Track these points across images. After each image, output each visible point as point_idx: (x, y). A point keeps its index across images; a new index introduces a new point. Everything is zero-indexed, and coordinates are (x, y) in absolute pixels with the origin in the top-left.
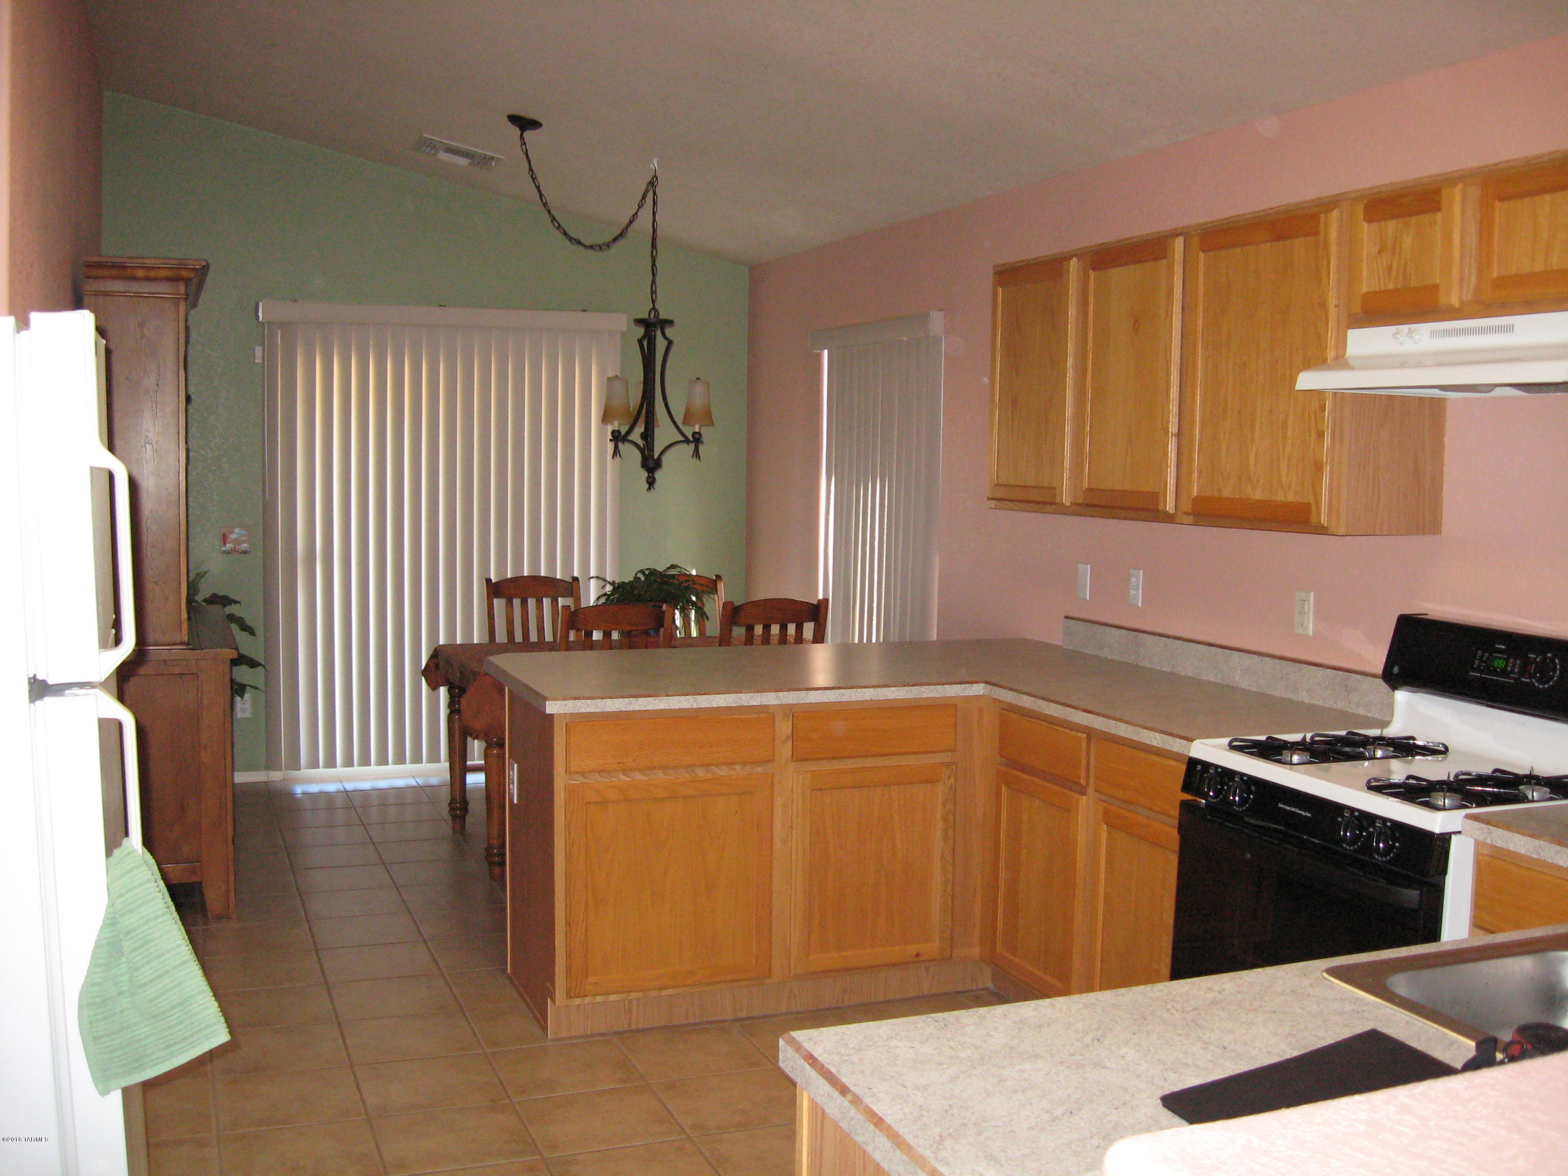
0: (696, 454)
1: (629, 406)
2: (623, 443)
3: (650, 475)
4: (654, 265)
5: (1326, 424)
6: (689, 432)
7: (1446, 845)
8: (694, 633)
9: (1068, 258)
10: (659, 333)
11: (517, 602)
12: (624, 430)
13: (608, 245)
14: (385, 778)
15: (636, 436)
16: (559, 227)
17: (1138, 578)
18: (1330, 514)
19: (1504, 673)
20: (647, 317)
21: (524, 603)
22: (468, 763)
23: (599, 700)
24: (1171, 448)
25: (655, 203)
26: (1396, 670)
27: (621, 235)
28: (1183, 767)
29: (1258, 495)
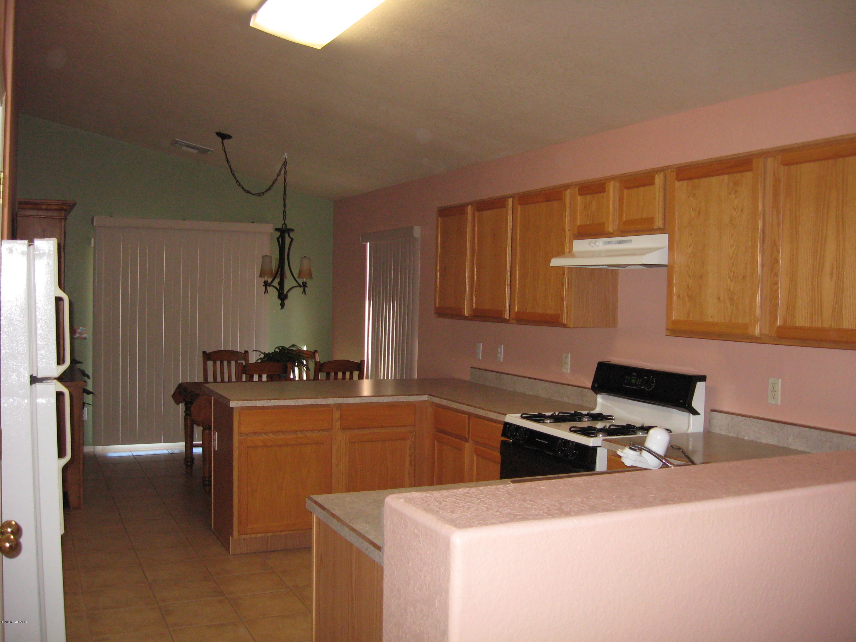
0: (304, 292)
1: (272, 271)
2: (269, 287)
3: (282, 302)
4: (284, 203)
5: (565, 280)
6: (300, 281)
7: (595, 452)
8: (305, 378)
9: (467, 205)
10: (287, 235)
11: (218, 363)
12: (270, 280)
13: (263, 193)
14: (152, 450)
15: (276, 283)
16: (240, 185)
17: (501, 349)
18: (567, 319)
19: (635, 385)
20: (282, 228)
21: (222, 363)
22: (194, 442)
23: (254, 401)
24: (507, 290)
25: (285, 174)
26: (596, 385)
27: (269, 189)
28: (502, 426)
29: (540, 311)
